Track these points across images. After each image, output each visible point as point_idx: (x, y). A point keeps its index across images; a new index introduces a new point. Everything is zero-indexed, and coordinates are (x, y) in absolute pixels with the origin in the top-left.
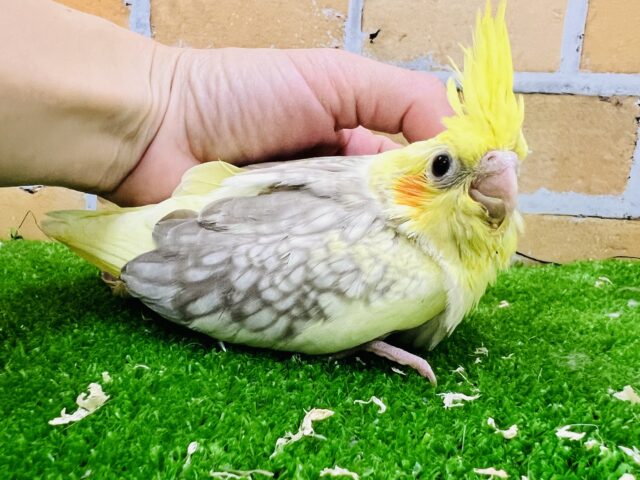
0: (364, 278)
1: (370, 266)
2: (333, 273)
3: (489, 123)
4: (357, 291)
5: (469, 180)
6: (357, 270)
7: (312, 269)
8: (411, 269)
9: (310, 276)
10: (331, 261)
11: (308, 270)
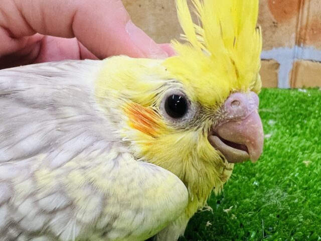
0: (79, 216)
1: (86, 198)
2: (42, 212)
3: (234, 63)
4: (72, 234)
5: (208, 123)
6: (71, 205)
7: (17, 209)
8: (134, 197)
9: (16, 218)
10: (39, 196)
11: (13, 209)
